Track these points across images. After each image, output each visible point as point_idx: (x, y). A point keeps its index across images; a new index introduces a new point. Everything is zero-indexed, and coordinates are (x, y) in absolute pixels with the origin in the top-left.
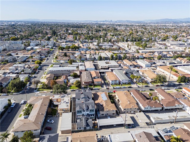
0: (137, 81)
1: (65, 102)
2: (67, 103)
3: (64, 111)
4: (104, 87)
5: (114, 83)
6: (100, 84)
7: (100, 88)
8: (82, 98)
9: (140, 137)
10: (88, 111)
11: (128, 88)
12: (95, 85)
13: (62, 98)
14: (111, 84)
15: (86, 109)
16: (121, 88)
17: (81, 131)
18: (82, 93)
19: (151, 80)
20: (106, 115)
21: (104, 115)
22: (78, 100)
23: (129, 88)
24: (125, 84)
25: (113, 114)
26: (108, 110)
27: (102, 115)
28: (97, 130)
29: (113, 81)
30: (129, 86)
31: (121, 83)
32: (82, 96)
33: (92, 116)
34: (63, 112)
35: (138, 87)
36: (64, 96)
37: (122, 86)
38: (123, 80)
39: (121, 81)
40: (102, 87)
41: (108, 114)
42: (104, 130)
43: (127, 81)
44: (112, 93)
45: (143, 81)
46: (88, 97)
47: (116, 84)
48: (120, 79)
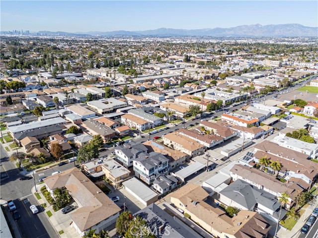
0: (168, 120)
1: (116, 167)
2: (118, 167)
4: (135, 136)
5: (145, 128)
6: (128, 133)
7: (133, 139)
9: (237, 170)
10: (161, 166)
11: (165, 130)
12: (122, 137)
13: (103, 164)
14: (142, 131)
15: (158, 164)
16: (158, 132)
17: (167, 193)
18: (130, 148)
19: (182, 114)
20: (176, 166)
21: (174, 167)
24: (158, 126)
25: (183, 162)
26: (178, 158)
27: (172, 167)
28: (183, 184)
29: (143, 125)
30: (165, 127)
31: (153, 126)
32: (134, 151)
35: (176, 126)
36: (102, 161)
37: (156, 129)
38: (154, 122)
39: (153, 122)
40: (133, 137)
41: (178, 164)
42: (189, 182)
43: (159, 122)
45: (175, 118)
47: (147, 129)
48: (150, 121)
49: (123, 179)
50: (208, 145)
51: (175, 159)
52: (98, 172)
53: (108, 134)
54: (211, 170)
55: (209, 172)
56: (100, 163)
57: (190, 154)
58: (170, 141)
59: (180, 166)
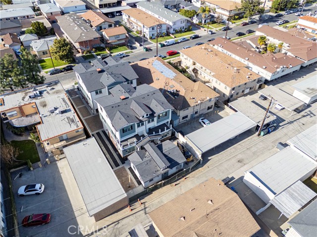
0: (201, 23)
1: (57, 111)
4: (135, 48)
5: (156, 35)
6: (124, 41)
7: (129, 52)
10: (153, 120)
11: (191, 40)
12: (112, 48)
13: (38, 101)
14: (151, 38)
16: (178, 43)
18: (100, 72)
20: (192, 115)
21: (189, 118)
22: (97, 93)
23: (193, 38)
24: (181, 32)
25: (209, 108)
26: (199, 102)
27: (183, 118)
28: (199, 165)
29: (153, 29)
30: (192, 35)
31: (171, 31)
32: (107, 79)
34: (64, 143)
35: (212, 33)
36: (41, 93)
37: (175, 37)
38: (174, 23)
39: (171, 24)
40: (132, 48)
41: (196, 113)
42: (214, 158)
43: (183, 25)
44: (165, 57)
45: (213, 20)
46: (127, 80)
47: (160, 35)
48: (168, 22)
49: (67, 140)
50: (268, 76)
51: (192, 103)
52: (27, 116)
53: (84, 39)
54: (269, 132)
55: (262, 137)
56: (35, 97)
57: (227, 92)
58: (192, 61)
59: (200, 116)
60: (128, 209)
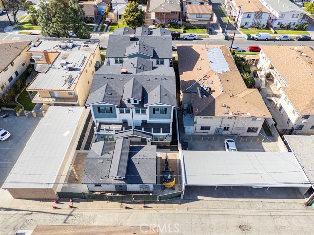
2: (70, 69)
3: (58, 99)
4: (216, 33)
5: (250, 24)
6: (206, 23)
7: (205, 37)
8: (130, 57)
10: (144, 112)
11: (296, 41)
12: (189, 27)
13: (63, 52)
14: (242, 27)
15: (132, 101)
16: (276, 40)
17: (101, 197)
20: (218, 130)
21: (212, 131)
23: (301, 39)
24: (288, 28)
25: (250, 130)
27: (202, 128)
29: (249, 16)
31: (275, 24)
32: (134, 48)
33: (161, 133)
34: (52, 101)
36: (74, 46)
37: (276, 33)
38: (282, 15)
39: (277, 15)
41: (226, 129)
44: (244, 51)
47: (257, 27)
51: (219, 111)
55: (312, 211)
59: (232, 135)
60: (54, 204)
